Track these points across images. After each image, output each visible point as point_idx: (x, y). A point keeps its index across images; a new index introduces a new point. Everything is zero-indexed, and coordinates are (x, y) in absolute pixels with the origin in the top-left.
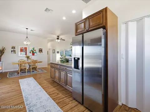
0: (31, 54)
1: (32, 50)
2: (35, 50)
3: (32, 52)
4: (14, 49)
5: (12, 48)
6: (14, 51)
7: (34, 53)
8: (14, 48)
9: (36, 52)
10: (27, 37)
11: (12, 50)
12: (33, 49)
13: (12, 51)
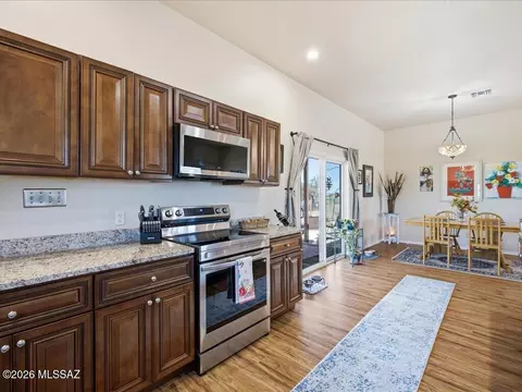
0: (494, 192)
1: (496, 177)
2: (514, 175)
3: (495, 183)
4: (430, 178)
5: (423, 174)
6: (429, 184)
7: (510, 187)
8: (429, 173)
9: (518, 184)
10: (453, 129)
11: (423, 179)
12: (505, 168)
13: (422, 184)
